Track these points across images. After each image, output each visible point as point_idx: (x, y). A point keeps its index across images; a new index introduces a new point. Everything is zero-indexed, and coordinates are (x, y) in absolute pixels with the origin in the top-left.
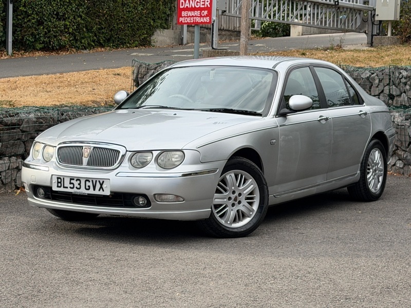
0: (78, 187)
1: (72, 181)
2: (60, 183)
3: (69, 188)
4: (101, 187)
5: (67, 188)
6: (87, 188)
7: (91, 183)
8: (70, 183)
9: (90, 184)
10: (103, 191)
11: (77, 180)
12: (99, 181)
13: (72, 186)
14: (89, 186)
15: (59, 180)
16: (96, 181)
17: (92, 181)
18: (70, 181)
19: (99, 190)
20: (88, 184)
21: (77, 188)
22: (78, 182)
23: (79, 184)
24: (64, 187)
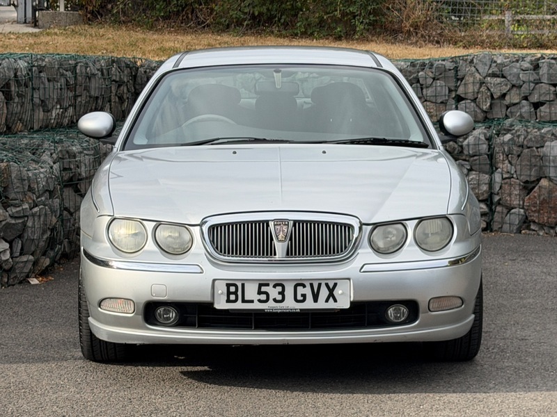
0: (279, 297)
1: (263, 289)
2: (236, 293)
3: (256, 301)
4: (331, 295)
5: (252, 301)
6: (299, 298)
7: (308, 288)
8: (260, 293)
9: (308, 291)
10: (335, 301)
11: (275, 286)
12: (327, 285)
13: (263, 297)
14: (304, 296)
15: (232, 289)
16: (320, 285)
17: (312, 285)
18: (260, 288)
19: (327, 301)
20: (300, 290)
21: (275, 300)
22: (279, 289)
23: (282, 293)
24: (244, 301)
